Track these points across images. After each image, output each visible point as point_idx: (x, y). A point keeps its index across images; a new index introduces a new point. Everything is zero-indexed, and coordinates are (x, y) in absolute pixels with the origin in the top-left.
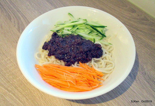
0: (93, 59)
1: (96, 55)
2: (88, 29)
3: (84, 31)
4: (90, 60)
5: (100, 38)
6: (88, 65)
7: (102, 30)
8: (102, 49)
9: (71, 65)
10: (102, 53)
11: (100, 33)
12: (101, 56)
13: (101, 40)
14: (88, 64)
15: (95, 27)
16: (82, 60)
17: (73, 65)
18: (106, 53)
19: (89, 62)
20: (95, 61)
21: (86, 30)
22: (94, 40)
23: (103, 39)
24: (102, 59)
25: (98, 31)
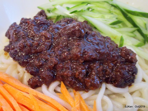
0: (104, 86)
1: (116, 78)
2: (112, 15)
3: (103, 17)
4: (96, 87)
5: (137, 42)
6: (86, 100)
7: (145, 24)
8: (137, 65)
9: (41, 86)
10: (134, 78)
11: (139, 31)
12: (130, 85)
13: (139, 48)
14: (85, 95)
15: (129, 15)
16: (70, 79)
17: (44, 87)
18: (144, 80)
19: (91, 92)
20: (109, 92)
21: (107, 16)
22: (122, 40)
23: (144, 46)
24: (131, 93)
25: (135, 25)
